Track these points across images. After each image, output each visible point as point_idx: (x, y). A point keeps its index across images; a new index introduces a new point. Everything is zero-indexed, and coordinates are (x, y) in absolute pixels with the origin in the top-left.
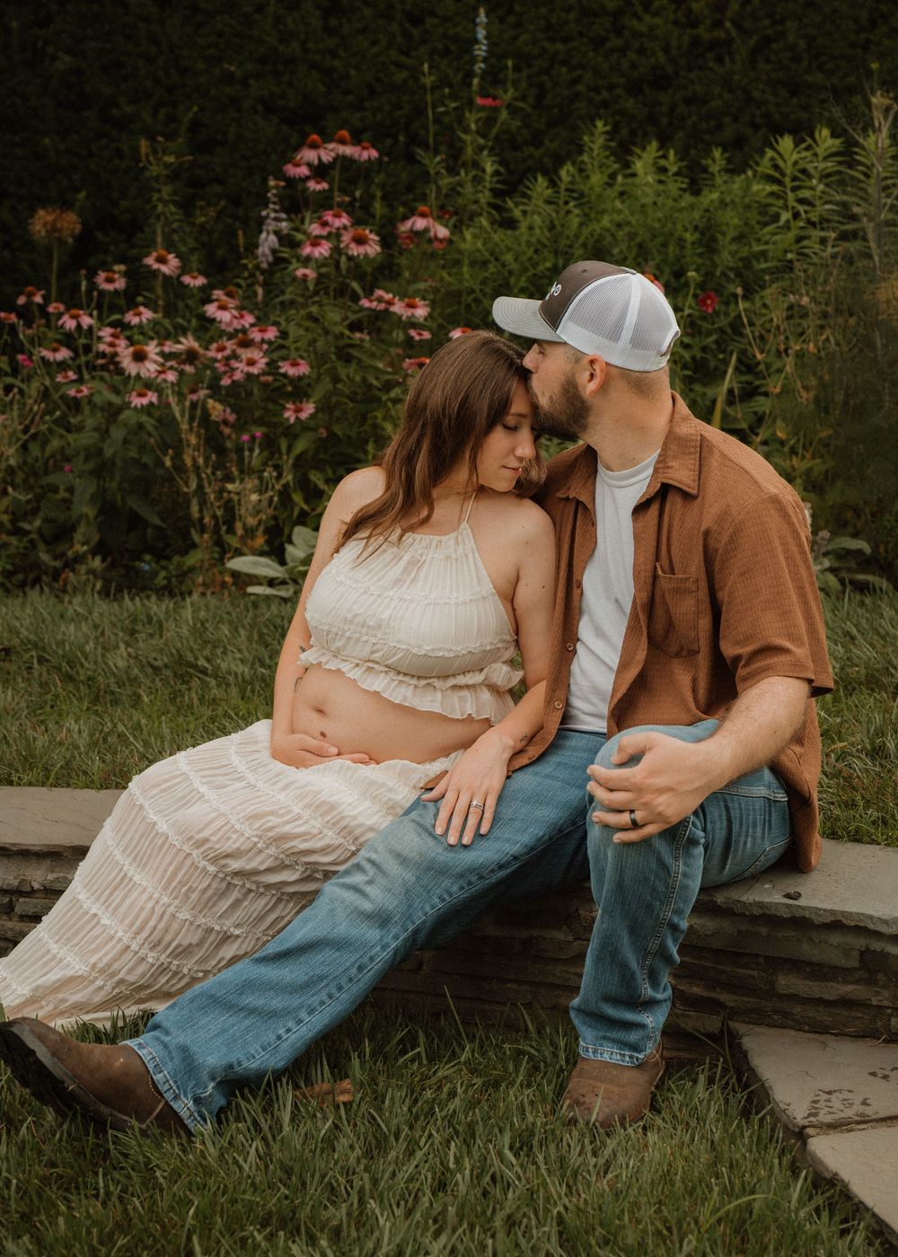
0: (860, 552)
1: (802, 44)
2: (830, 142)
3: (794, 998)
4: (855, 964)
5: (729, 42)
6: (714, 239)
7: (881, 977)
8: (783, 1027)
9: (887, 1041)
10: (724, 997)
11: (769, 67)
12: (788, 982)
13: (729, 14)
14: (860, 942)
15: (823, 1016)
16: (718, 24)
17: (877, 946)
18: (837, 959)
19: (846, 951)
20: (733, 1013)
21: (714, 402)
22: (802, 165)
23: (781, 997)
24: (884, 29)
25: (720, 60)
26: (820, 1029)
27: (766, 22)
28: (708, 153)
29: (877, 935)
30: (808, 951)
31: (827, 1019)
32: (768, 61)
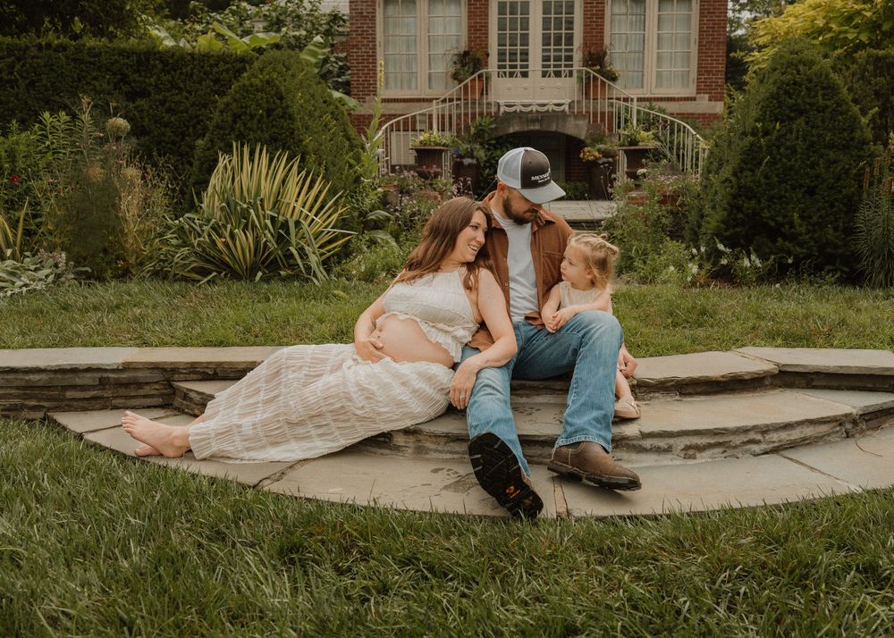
0: (87, 271)
1: (49, 84)
2: (65, 117)
3: (74, 399)
4: (97, 383)
5: (17, 80)
6: (15, 157)
7: (108, 386)
8: (70, 411)
9: (111, 409)
10: (46, 404)
11: (35, 92)
12: (69, 394)
13: (16, 69)
14: (98, 375)
15: (85, 404)
16: (11, 73)
17: (105, 375)
18: (90, 382)
19: (94, 379)
20: (49, 409)
21: (19, 218)
22: (53, 124)
23: (69, 400)
24: (84, 82)
25: (12, 87)
26: (85, 409)
27: (33, 74)
28: (9, 122)
29: (106, 370)
30: (78, 381)
31: (87, 405)
32: (35, 90)
